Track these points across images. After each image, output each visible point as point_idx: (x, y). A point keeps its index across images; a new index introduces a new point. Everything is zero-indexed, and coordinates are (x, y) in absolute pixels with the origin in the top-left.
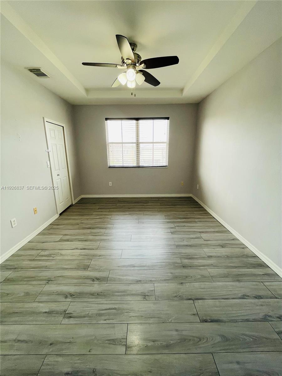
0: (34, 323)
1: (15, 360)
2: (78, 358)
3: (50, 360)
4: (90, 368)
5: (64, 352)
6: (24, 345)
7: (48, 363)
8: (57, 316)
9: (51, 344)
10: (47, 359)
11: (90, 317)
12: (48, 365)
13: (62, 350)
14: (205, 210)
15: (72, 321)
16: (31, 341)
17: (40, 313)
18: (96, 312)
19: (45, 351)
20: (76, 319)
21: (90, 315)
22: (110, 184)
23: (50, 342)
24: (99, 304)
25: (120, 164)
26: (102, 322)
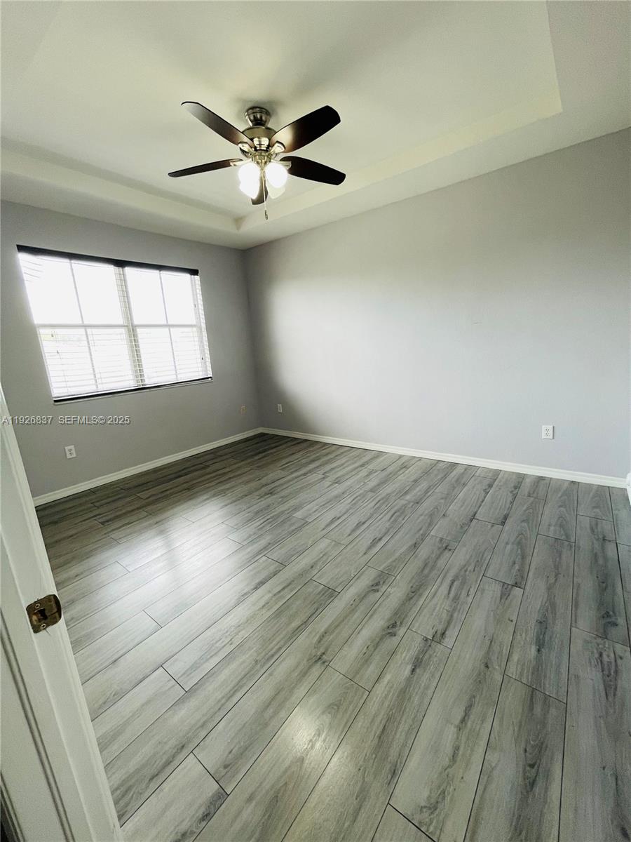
0: (430, 692)
1: (501, 724)
2: (519, 637)
3: (513, 670)
4: (535, 625)
5: (505, 652)
6: (476, 710)
7: (518, 672)
8: (431, 653)
9: (487, 667)
10: (512, 674)
11: (454, 610)
12: (521, 674)
13: (500, 653)
14: (317, 442)
15: (452, 634)
16: (470, 699)
17: (409, 681)
18: (448, 602)
19: (498, 677)
20: (452, 626)
21: (451, 610)
22: (68, 453)
23: (483, 667)
24: (435, 594)
25: (90, 389)
26: (470, 599)
